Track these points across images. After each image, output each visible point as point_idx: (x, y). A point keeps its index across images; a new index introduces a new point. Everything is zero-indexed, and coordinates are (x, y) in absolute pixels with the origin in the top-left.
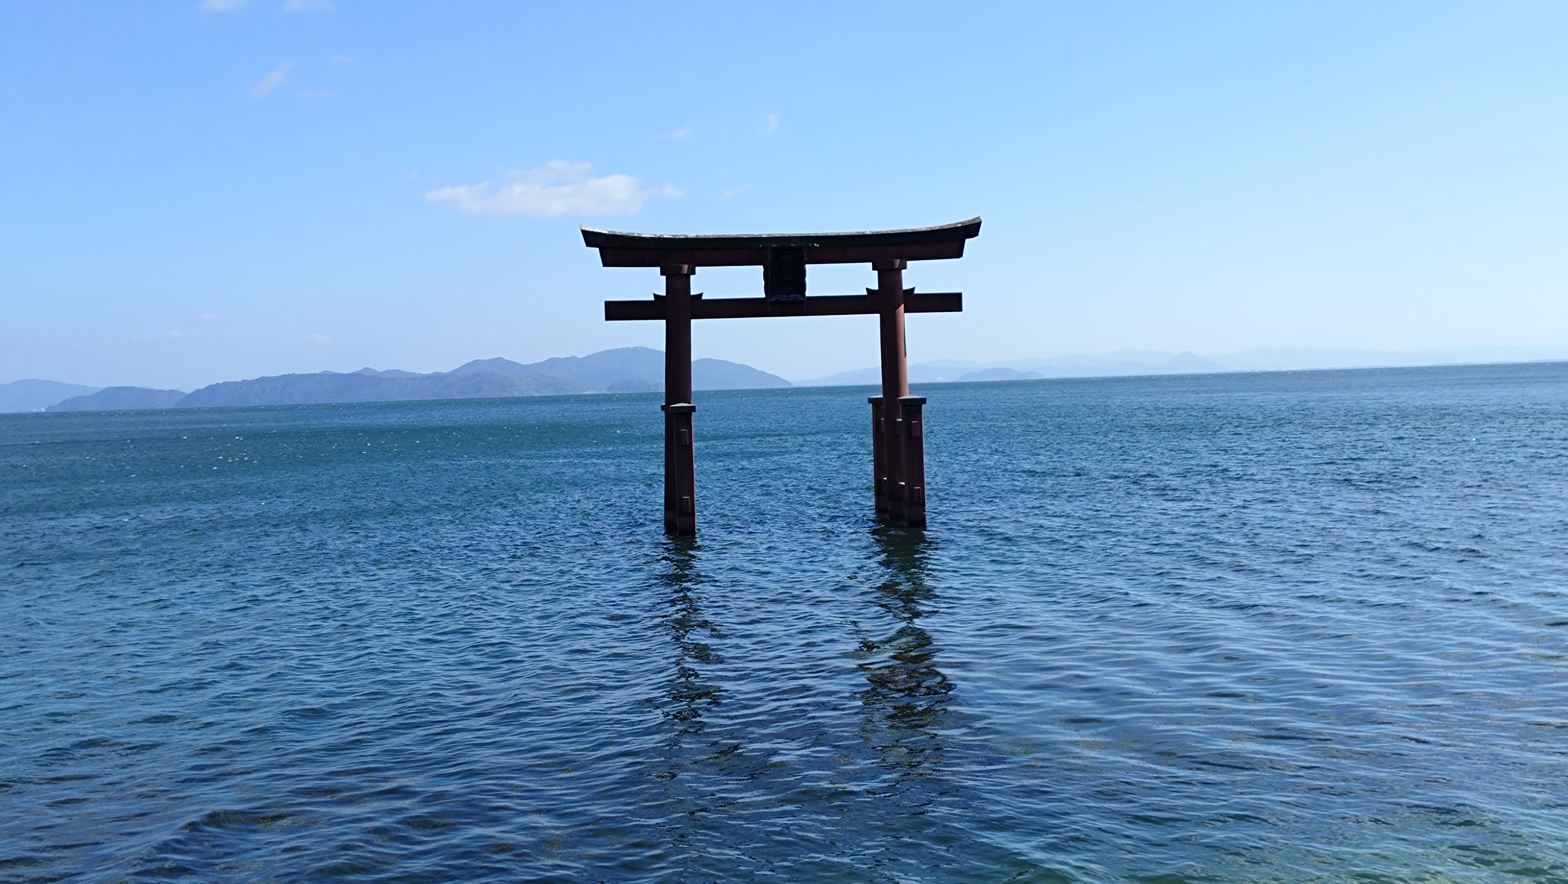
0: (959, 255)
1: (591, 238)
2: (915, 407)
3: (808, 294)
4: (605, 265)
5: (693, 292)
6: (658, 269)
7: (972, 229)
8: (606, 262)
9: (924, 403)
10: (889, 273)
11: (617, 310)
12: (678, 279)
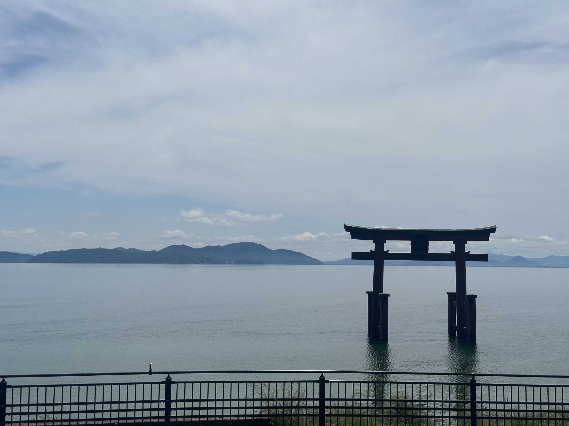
0: (487, 239)
1: (347, 228)
2: (473, 298)
3: (430, 252)
4: (352, 238)
5: (385, 250)
6: (372, 241)
7: (493, 230)
8: (354, 237)
9: (476, 296)
10: (460, 246)
11: (356, 256)
12: (379, 245)
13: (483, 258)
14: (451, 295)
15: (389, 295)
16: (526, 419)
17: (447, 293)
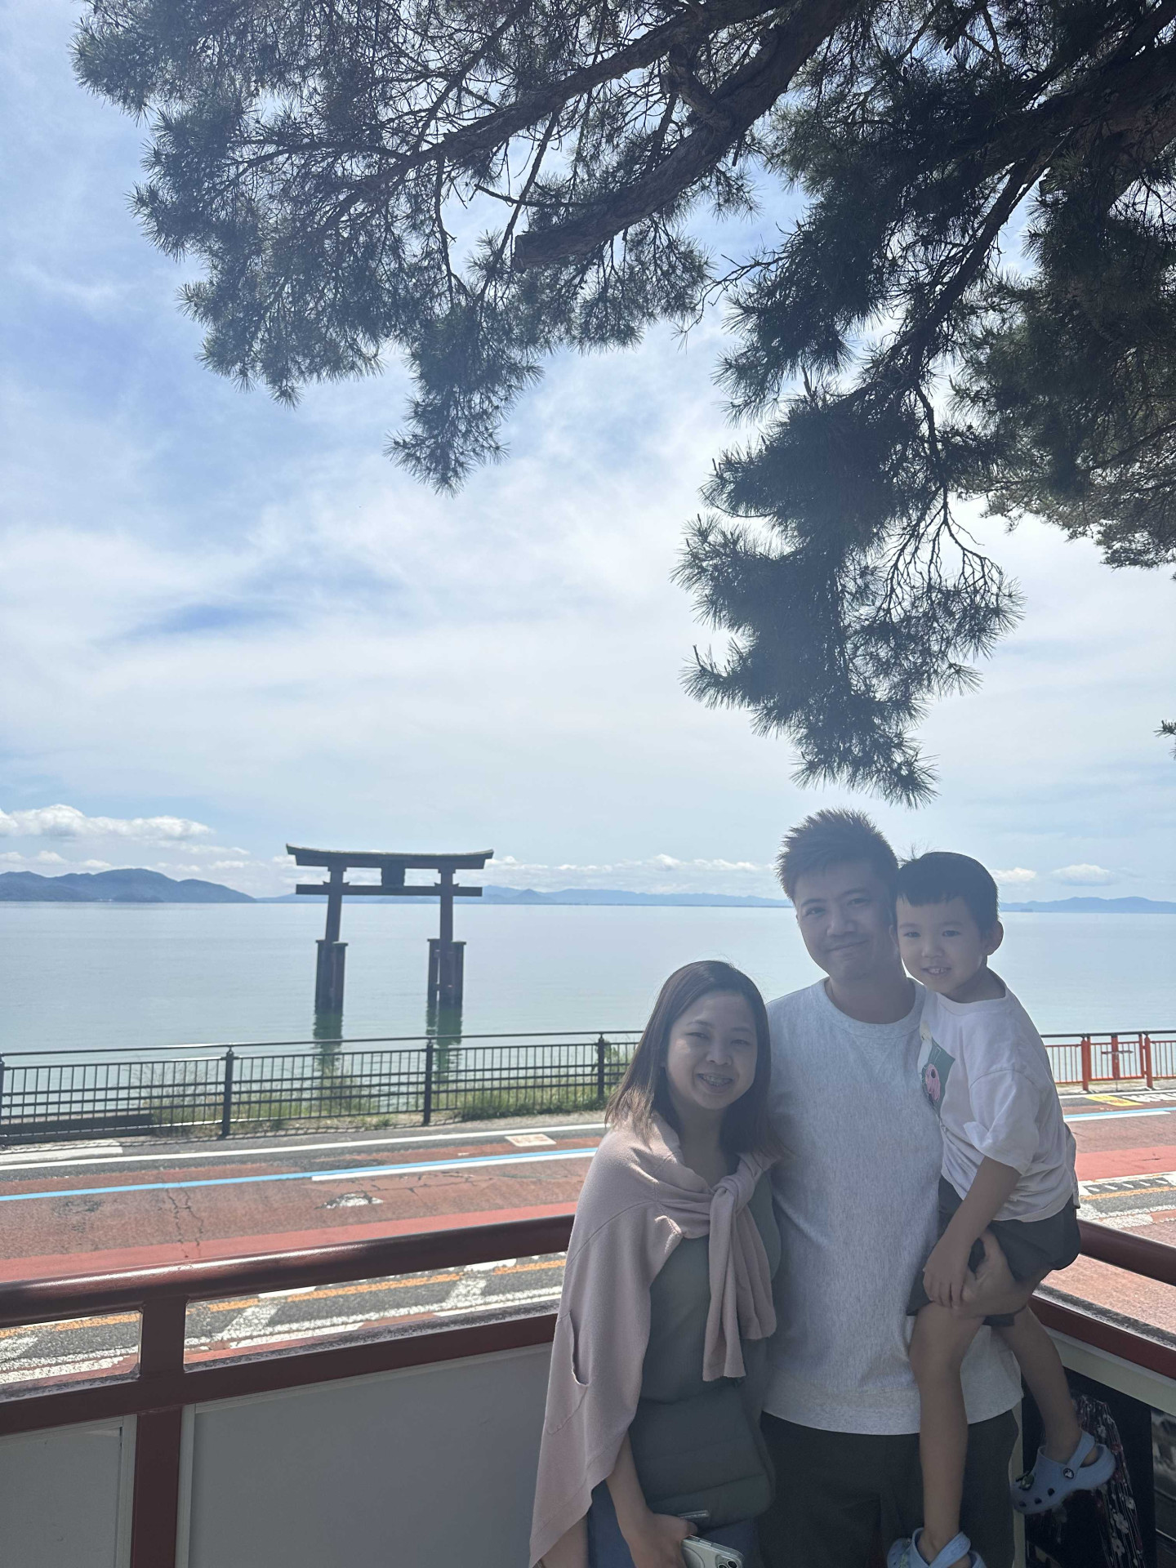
0: (481, 867)
1: (291, 850)
2: (461, 945)
3: (406, 884)
4: (298, 864)
5: (345, 881)
6: (326, 868)
7: (489, 855)
8: (299, 863)
9: (465, 943)
10: (447, 876)
11: (302, 890)
12: (337, 873)
13: (476, 892)
14: (433, 942)
15: (346, 945)
16: (492, 1089)
17: (429, 940)
